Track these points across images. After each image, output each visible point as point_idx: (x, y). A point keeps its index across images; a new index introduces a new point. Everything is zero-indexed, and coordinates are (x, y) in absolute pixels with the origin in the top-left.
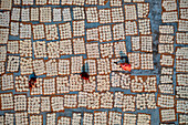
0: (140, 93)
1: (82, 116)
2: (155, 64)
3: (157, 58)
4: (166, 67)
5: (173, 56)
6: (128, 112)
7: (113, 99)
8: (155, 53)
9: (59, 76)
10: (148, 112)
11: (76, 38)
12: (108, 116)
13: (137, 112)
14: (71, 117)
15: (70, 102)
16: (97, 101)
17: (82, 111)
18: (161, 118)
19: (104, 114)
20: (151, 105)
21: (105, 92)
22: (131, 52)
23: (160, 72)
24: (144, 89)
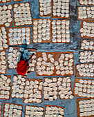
0: (50, 77)
2: (73, 35)
3: (76, 27)
6: (31, 104)
8: (74, 19)
10: (60, 103)
13: (44, 104)
18: (79, 112)
20: (65, 93)
22: (38, 17)
23: (79, 46)
24: (55, 70)
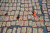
1: (17, 28)
2: (42, 13)
4: (46, 14)
5: (47, 11)
7: (29, 23)
9: (11, 15)
11: (18, 6)
12: (27, 29)
14: (13, 29)
15: (13, 23)
16: (23, 23)
17: (17, 27)
19: (25, 28)
21: (26, 20)
22: (34, 10)
23: (44, 15)
24: (39, 20)
